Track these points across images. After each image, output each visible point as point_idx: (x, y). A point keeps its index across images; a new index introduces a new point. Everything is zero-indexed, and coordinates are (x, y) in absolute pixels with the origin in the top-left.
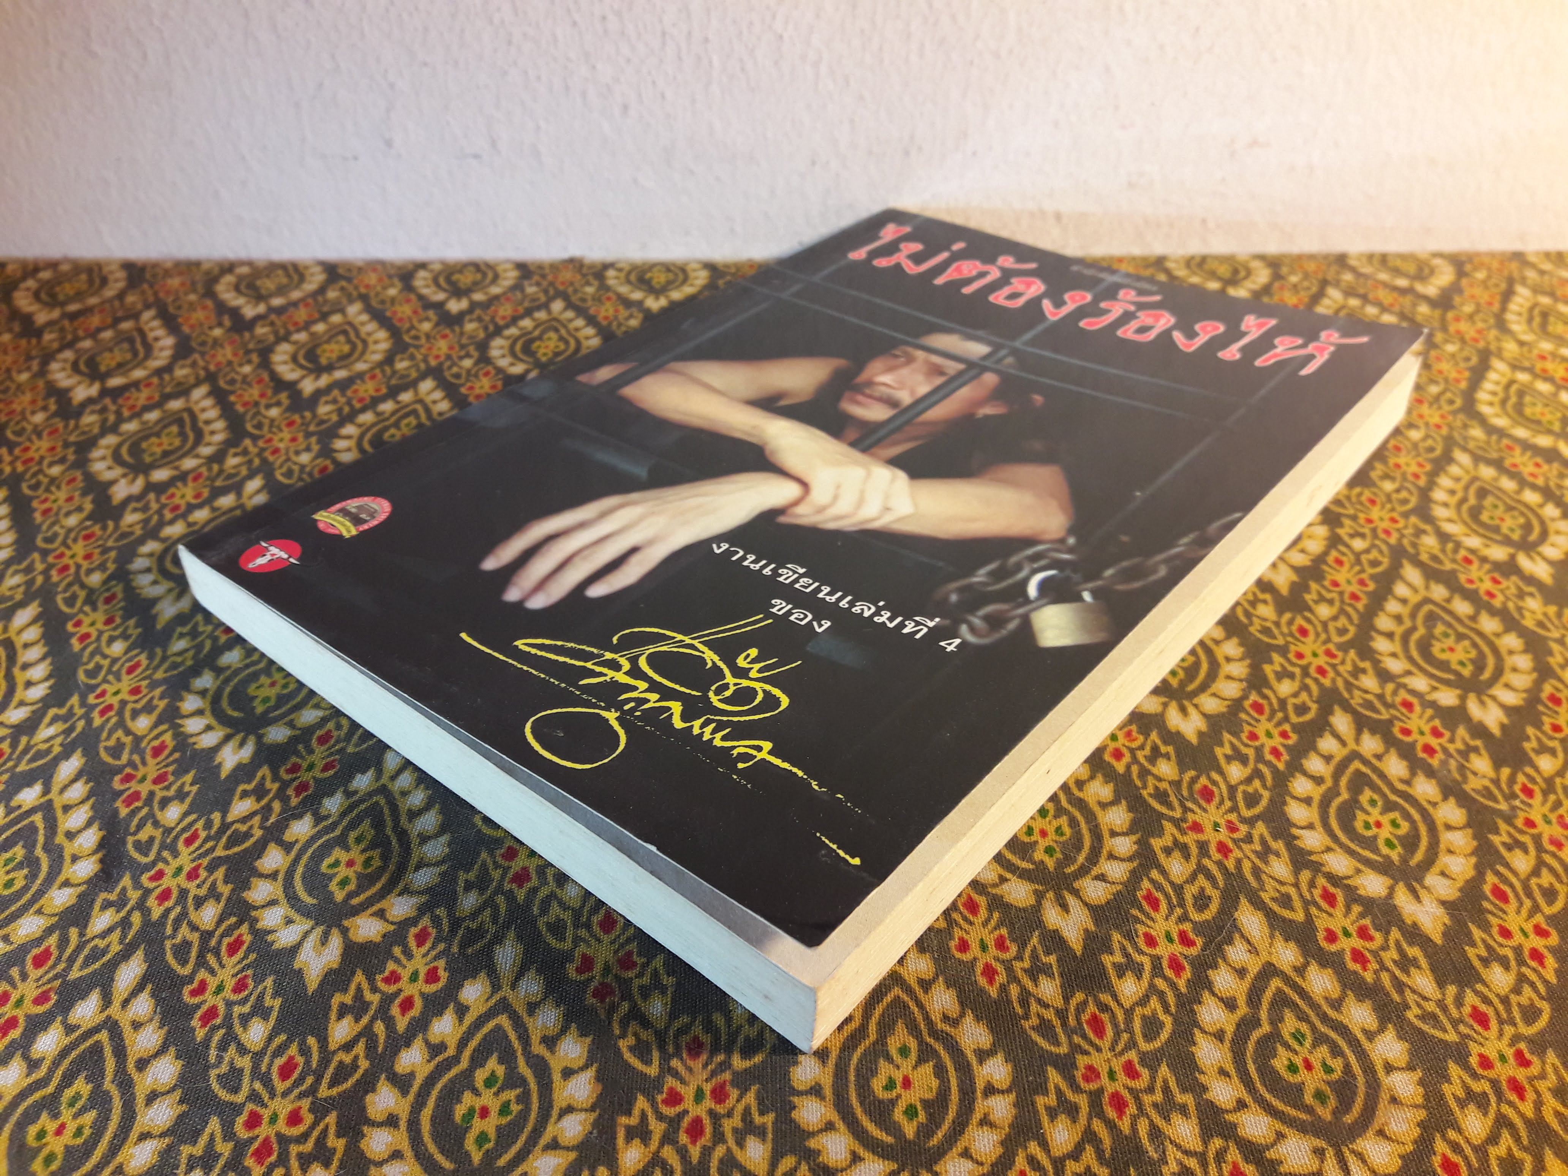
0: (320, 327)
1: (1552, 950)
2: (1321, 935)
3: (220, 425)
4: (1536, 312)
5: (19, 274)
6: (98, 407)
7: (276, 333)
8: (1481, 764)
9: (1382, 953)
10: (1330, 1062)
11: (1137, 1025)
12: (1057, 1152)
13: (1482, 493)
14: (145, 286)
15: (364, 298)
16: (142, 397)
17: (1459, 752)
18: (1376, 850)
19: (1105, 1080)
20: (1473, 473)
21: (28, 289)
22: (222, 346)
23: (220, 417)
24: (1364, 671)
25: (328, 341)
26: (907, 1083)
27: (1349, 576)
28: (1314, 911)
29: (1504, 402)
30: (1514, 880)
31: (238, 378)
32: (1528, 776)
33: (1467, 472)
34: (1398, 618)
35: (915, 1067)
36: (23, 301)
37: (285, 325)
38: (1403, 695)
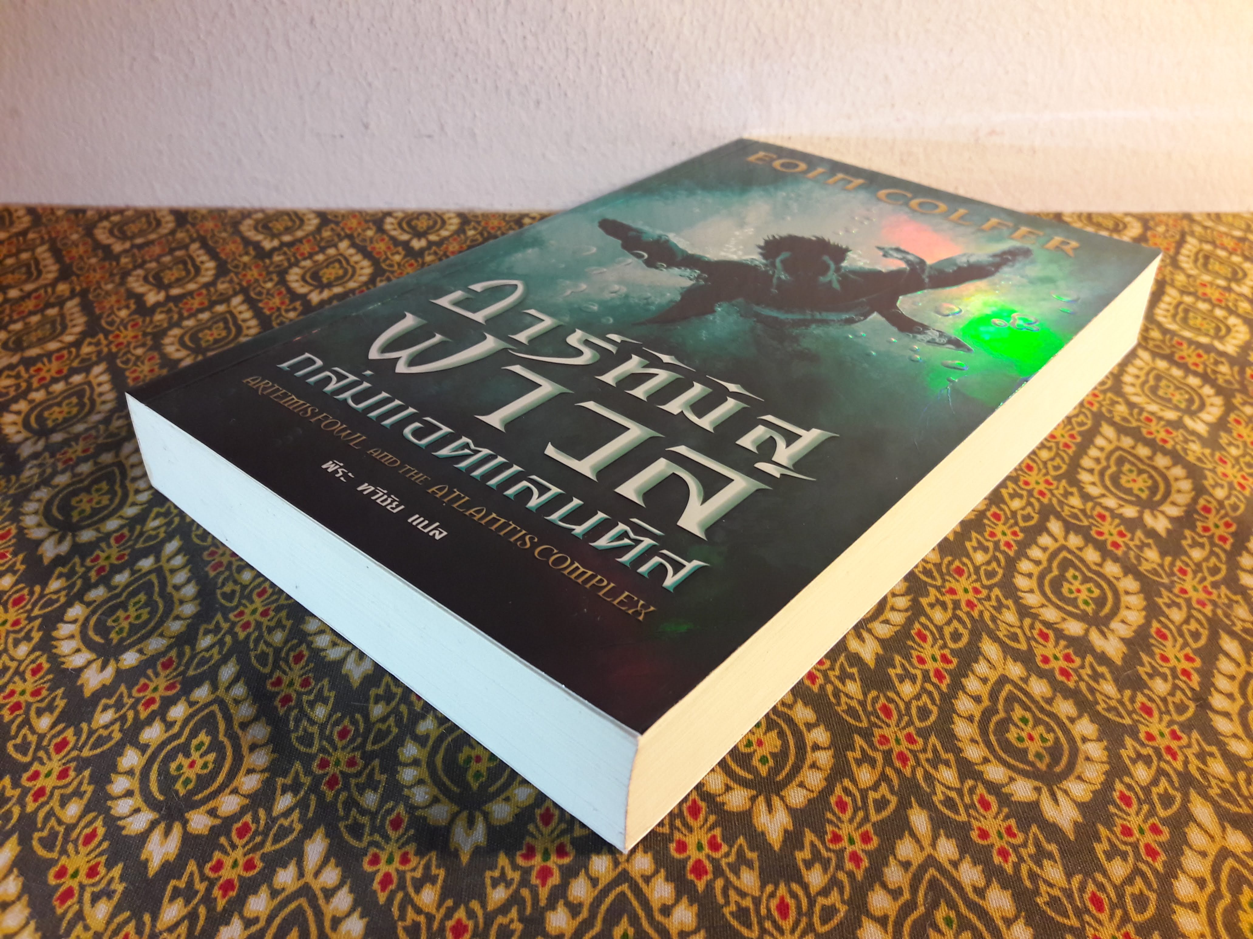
0: (320, 257)
1: (1197, 670)
2: (1038, 659)
3: (254, 322)
4: (1200, 256)
5: (96, 217)
6: (165, 309)
7: (288, 260)
8: (1152, 554)
9: (1081, 671)
10: (1045, 735)
11: (914, 711)
12: (862, 786)
13: (1158, 378)
14: (189, 226)
15: (350, 237)
16: (195, 303)
17: (1136, 546)
18: (1077, 607)
19: (893, 743)
20: (1152, 365)
21: (104, 228)
22: (250, 269)
23: (253, 318)
24: (1072, 494)
25: (327, 267)
26: (760, 743)
27: (1063, 432)
28: (1033, 643)
29: (1174, 316)
30: (1171, 626)
31: (265, 291)
32: (1183, 562)
33: (1147, 364)
34: (1097, 460)
35: (765, 734)
36: (102, 235)
37: (294, 255)
38: (1099, 509)
